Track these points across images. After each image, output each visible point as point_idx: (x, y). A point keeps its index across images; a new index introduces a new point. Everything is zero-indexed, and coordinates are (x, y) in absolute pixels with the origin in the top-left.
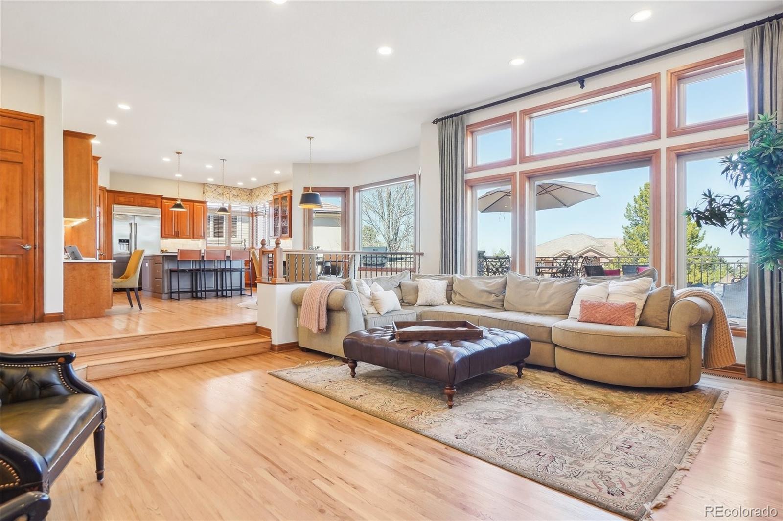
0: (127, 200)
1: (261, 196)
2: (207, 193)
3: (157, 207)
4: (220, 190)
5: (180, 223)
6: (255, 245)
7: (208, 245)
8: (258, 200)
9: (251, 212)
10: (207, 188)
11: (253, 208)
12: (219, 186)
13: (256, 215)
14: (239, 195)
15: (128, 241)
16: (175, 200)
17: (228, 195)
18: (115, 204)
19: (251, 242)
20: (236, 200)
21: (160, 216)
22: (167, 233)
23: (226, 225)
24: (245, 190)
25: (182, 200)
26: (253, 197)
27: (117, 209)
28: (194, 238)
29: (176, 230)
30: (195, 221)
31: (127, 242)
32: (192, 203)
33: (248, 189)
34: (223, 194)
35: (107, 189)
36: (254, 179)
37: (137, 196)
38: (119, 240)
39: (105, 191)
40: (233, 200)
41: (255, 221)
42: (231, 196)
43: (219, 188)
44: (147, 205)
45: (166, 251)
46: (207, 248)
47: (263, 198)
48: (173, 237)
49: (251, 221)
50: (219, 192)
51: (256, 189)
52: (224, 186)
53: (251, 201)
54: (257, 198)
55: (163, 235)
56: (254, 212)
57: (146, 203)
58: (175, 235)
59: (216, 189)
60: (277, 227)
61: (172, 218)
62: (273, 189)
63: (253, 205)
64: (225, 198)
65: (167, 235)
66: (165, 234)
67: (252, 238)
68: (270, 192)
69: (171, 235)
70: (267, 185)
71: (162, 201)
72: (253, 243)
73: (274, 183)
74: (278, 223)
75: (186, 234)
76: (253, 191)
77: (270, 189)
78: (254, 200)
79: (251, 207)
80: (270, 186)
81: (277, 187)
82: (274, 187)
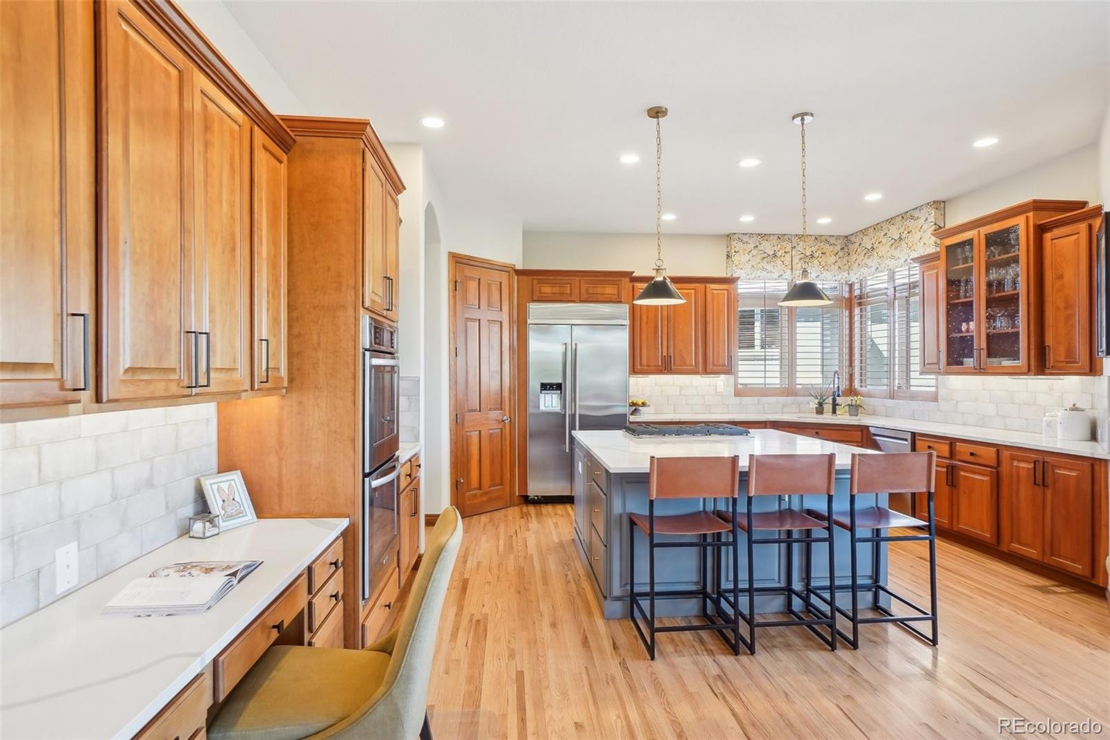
0: (556, 290)
1: (883, 250)
2: (736, 258)
3: (620, 302)
4: (768, 247)
5: (674, 336)
6: (857, 384)
7: (741, 386)
8: (873, 262)
9: (847, 295)
10: (736, 245)
11: (851, 286)
12: (764, 236)
13: (861, 304)
14: (816, 255)
15: (559, 387)
17: (788, 258)
18: (534, 301)
19: (847, 376)
21: (627, 322)
22: (645, 362)
23: (781, 340)
24: (832, 241)
26: (853, 257)
27: (537, 311)
28: (705, 371)
29: (665, 354)
30: (710, 328)
31: (556, 389)
32: (700, 286)
33: (838, 237)
34: (775, 255)
35: (517, 267)
36: (873, 197)
37: (578, 279)
38: (542, 384)
39: (511, 273)
41: (857, 318)
42: (796, 260)
43: (764, 243)
44: (600, 297)
45: (644, 404)
46: (738, 393)
47: (889, 254)
48: (659, 371)
49: (847, 320)
50: (765, 253)
51: (864, 232)
52: (776, 236)
53: (847, 267)
54: (866, 256)
55: (635, 367)
56: (856, 297)
57: (597, 294)
58: (664, 365)
59: (757, 244)
60: (966, 337)
61: (656, 328)
62: (930, 220)
63: (854, 278)
64: (779, 266)
65: (644, 366)
66: (641, 365)
67: (847, 363)
68: (916, 232)
69: (655, 366)
70: (914, 209)
71: (633, 286)
72: (851, 376)
73: (934, 202)
74: (968, 324)
75: (688, 363)
76: (853, 239)
77: (921, 221)
78: (859, 264)
79: (847, 284)
80: (916, 214)
81: (943, 212)
82: (933, 214)
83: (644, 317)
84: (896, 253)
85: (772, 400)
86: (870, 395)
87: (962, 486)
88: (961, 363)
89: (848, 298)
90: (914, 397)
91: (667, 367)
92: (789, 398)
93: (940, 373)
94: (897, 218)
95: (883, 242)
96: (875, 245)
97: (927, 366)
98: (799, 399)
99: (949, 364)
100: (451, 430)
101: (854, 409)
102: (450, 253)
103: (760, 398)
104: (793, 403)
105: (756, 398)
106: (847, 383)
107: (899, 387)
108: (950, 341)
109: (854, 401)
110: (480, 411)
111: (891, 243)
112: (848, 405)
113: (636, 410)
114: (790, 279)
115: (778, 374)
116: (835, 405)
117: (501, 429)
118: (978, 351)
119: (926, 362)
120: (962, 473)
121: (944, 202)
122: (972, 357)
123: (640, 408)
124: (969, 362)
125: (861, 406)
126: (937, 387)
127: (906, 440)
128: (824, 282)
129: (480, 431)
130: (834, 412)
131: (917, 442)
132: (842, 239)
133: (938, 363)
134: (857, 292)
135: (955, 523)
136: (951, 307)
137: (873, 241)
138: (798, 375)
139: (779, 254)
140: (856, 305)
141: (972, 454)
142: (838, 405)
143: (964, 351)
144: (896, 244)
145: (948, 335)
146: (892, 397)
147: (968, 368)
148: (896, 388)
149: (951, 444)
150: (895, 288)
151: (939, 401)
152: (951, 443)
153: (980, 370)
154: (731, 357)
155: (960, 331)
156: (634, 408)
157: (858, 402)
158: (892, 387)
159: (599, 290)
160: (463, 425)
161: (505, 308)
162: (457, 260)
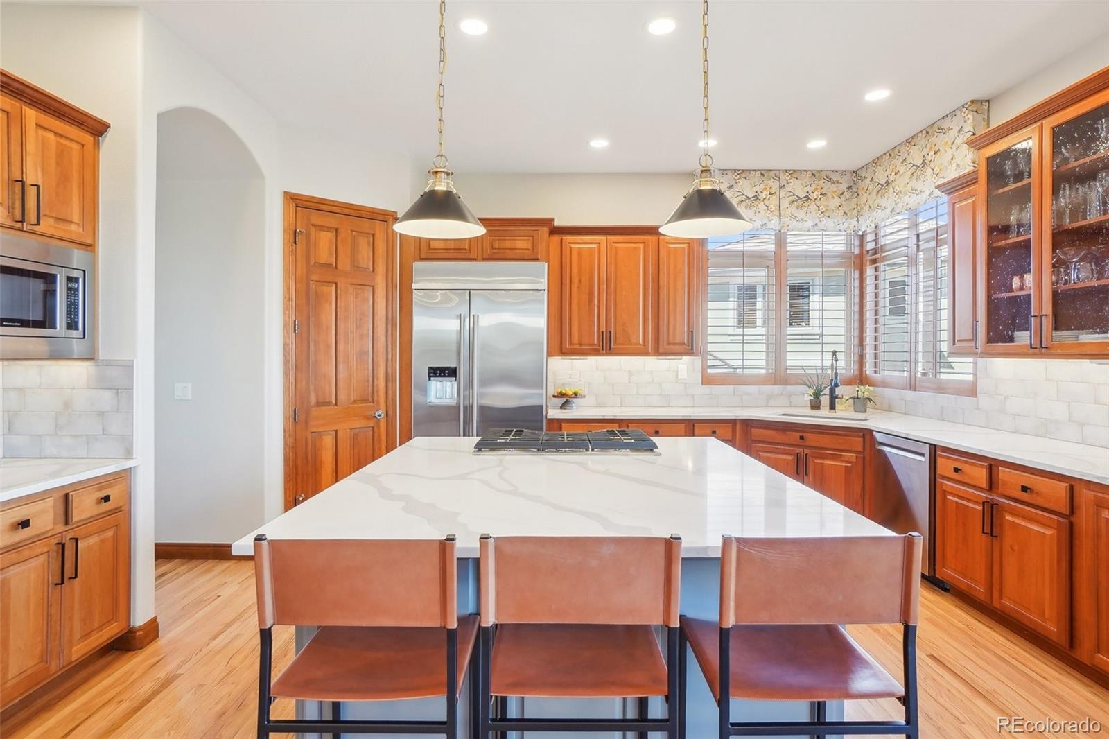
1: (900, 183)
3: (536, 259)
5: (616, 305)
6: (869, 370)
7: (710, 371)
8: (887, 202)
9: (857, 251)
11: (862, 238)
13: (874, 261)
14: (813, 196)
15: (451, 372)
17: (774, 202)
18: (421, 259)
19: (855, 358)
20: (801, 214)
21: (546, 287)
22: (576, 339)
23: (767, 310)
24: (835, 177)
26: (863, 198)
28: (658, 352)
29: (603, 329)
31: (448, 375)
33: (843, 173)
38: (430, 368)
40: (793, 216)
41: (870, 281)
42: (785, 203)
43: (742, 182)
44: (509, 254)
45: (576, 395)
46: (707, 380)
47: (909, 187)
48: (596, 352)
49: (857, 283)
50: (743, 195)
51: (877, 162)
52: (759, 172)
53: (855, 212)
54: (880, 195)
55: (563, 346)
56: (868, 251)
57: (505, 249)
58: (601, 343)
59: (733, 183)
60: (1019, 297)
61: (591, 294)
62: (965, 130)
63: (865, 226)
64: (762, 212)
65: (574, 344)
66: (571, 343)
67: (857, 341)
68: (946, 151)
69: (590, 345)
70: (943, 118)
71: (562, 240)
72: (862, 358)
73: (972, 102)
74: (1022, 278)
75: (634, 341)
76: (863, 174)
77: (953, 133)
78: (870, 207)
79: (858, 235)
80: (946, 125)
81: (986, 117)
82: (971, 120)
83: (576, 281)
84: (919, 185)
85: (752, 389)
86: (885, 385)
87: (1009, 538)
88: (1011, 339)
89: (857, 255)
90: (941, 388)
91: (606, 345)
92: (776, 387)
93: (977, 354)
94: (920, 135)
95: (901, 172)
96: (891, 178)
97: (958, 344)
98: (789, 388)
99: (990, 340)
100: (285, 431)
101: (861, 403)
102: (285, 194)
103: (736, 386)
104: (782, 394)
105: (731, 387)
106: (856, 367)
107: (924, 375)
108: (992, 306)
109: (859, 393)
110: (336, 405)
111: (912, 171)
112: (853, 398)
113: (567, 402)
114: (778, 229)
115: (763, 356)
116: (833, 398)
117: (373, 427)
118: (1038, 320)
119: (956, 339)
120: (1008, 517)
121: (988, 101)
122: (1026, 330)
123: (570, 399)
124: (1023, 337)
125: (870, 399)
126: (975, 375)
127: (923, 455)
128: (825, 233)
129: (336, 431)
130: (832, 407)
131: (939, 460)
132: (849, 174)
133: (974, 339)
134: (870, 246)
135: (996, 595)
136: (993, 253)
137: (888, 172)
138: (789, 356)
139: (762, 196)
140: (868, 263)
141: (1024, 489)
142: (837, 397)
143: (1014, 319)
144: (919, 171)
145: (989, 297)
146: (913, 387)
147: (1020, 346)
148: (919, 375)
149: (990, 468)
150: (918, 236)
151: (978, 395)
152: (991, 466)
153: (1041, 350)
154: (692, 332)
155: (1010, 289)
156: (565, 399)
157: (866, 394)
158: (913, 374)
159: (508, 244)
160: (307, 422)
161: (381, 269)
162: (297, 203)
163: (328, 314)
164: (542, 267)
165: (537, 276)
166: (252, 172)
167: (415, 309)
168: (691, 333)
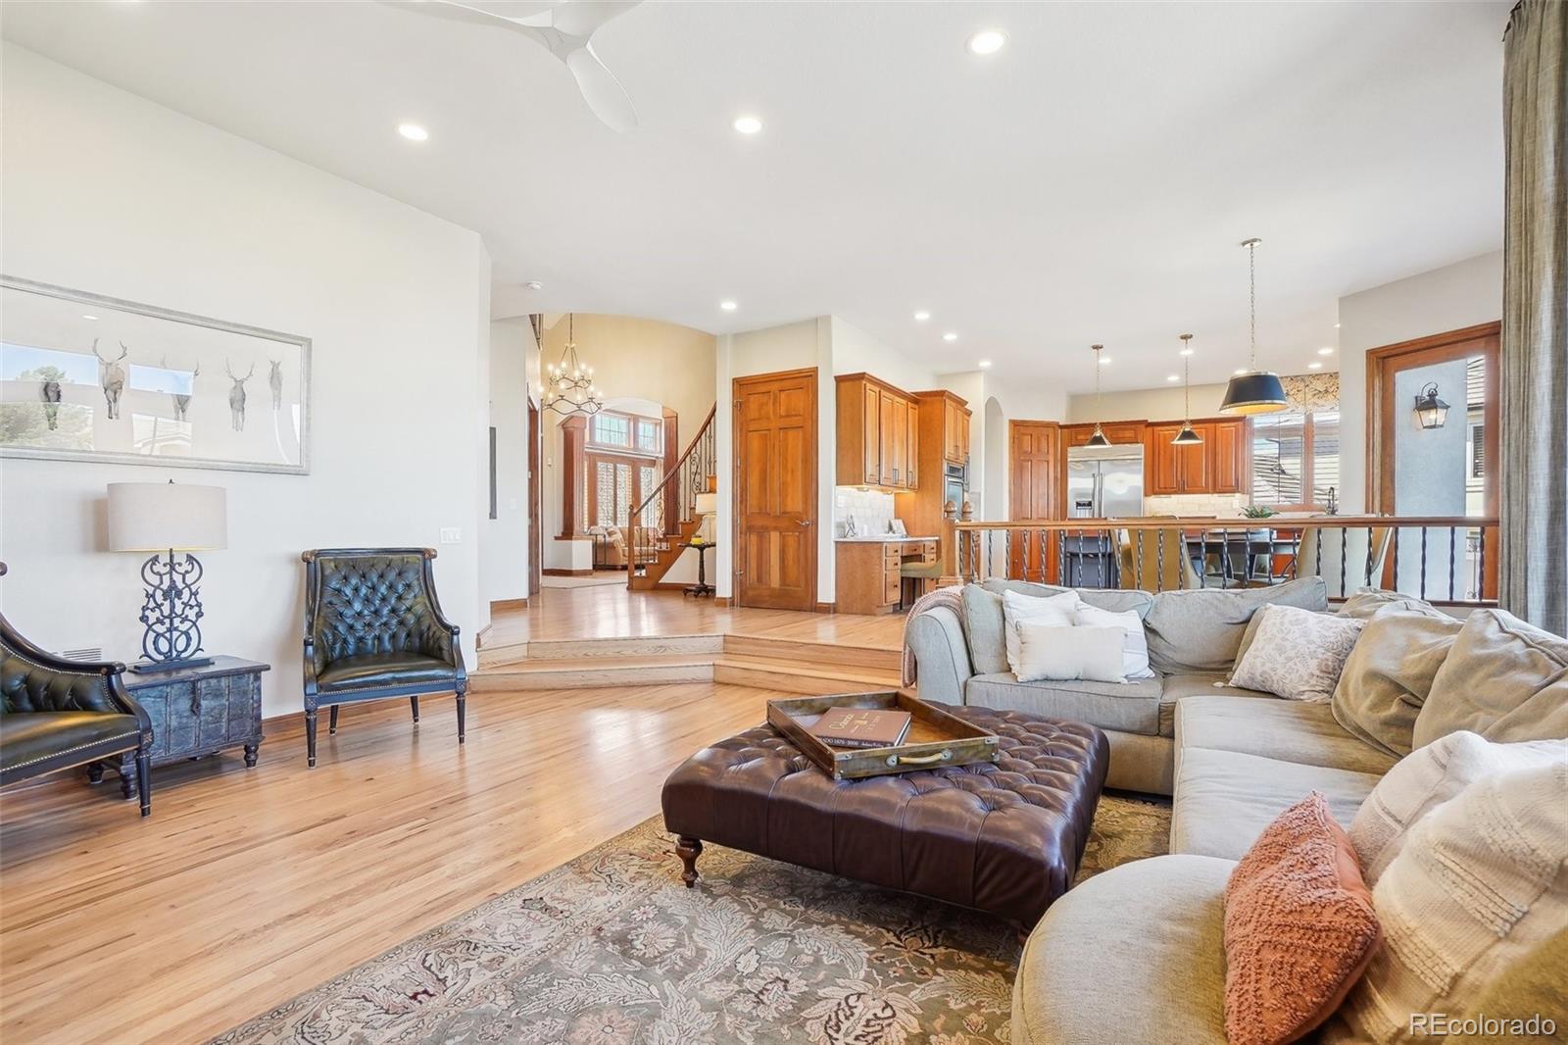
3: (1137, 443)
5: (1188, 466)
14: (1331, 390)
16: (1181, 423)
17: (1301, 395)
18: (1072, 446)
20: (1320, 402)
21: (1142, 457)
22: (1161, 486)
25: (1193, 422)
27: (1073, 452)
28: (1217, 491)
29: (1179, 479)
30: (1219, 458)
31: (1088, 505)
32: (1212, 425)
35: (1061, 424)
38: (1077, 502)
39: (1057, 427)
40: (1316, 403)
42: (1309, 396)
44: (1121, 440)
48: (1176, 493)
52: (1289, 378)
55: (1155, 490)
57: (1119, 438)
58: (1180, 488)
61: (1172, 460)
65: (1162, 489)
66: (1159, 489)
69: (1172, 489)
71: (1153, 430)
75: (1200, 485)
83: (1162, 452)
91: (1183, 489)
92: (1304, 513)
102: (1010, 421)
114: (1303, 412)
139: (1292, 393)
154: (1239, 479)
159: (1120, 435)
161: (1051, 451)
162: (1016, 425)
163: (1027, 476)
164: (1141, 447)
165: (1139, 450)
166: (1001, 413)
167: (1069, 472)
168: (1237, 480)
